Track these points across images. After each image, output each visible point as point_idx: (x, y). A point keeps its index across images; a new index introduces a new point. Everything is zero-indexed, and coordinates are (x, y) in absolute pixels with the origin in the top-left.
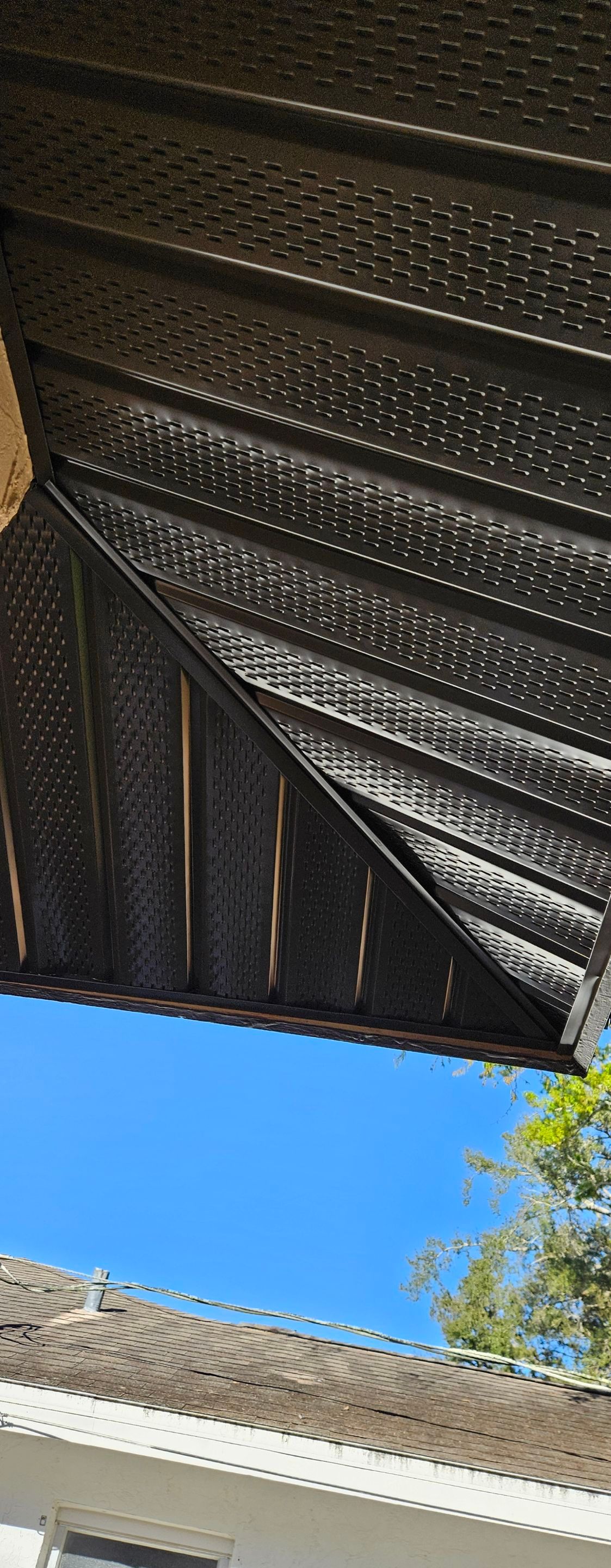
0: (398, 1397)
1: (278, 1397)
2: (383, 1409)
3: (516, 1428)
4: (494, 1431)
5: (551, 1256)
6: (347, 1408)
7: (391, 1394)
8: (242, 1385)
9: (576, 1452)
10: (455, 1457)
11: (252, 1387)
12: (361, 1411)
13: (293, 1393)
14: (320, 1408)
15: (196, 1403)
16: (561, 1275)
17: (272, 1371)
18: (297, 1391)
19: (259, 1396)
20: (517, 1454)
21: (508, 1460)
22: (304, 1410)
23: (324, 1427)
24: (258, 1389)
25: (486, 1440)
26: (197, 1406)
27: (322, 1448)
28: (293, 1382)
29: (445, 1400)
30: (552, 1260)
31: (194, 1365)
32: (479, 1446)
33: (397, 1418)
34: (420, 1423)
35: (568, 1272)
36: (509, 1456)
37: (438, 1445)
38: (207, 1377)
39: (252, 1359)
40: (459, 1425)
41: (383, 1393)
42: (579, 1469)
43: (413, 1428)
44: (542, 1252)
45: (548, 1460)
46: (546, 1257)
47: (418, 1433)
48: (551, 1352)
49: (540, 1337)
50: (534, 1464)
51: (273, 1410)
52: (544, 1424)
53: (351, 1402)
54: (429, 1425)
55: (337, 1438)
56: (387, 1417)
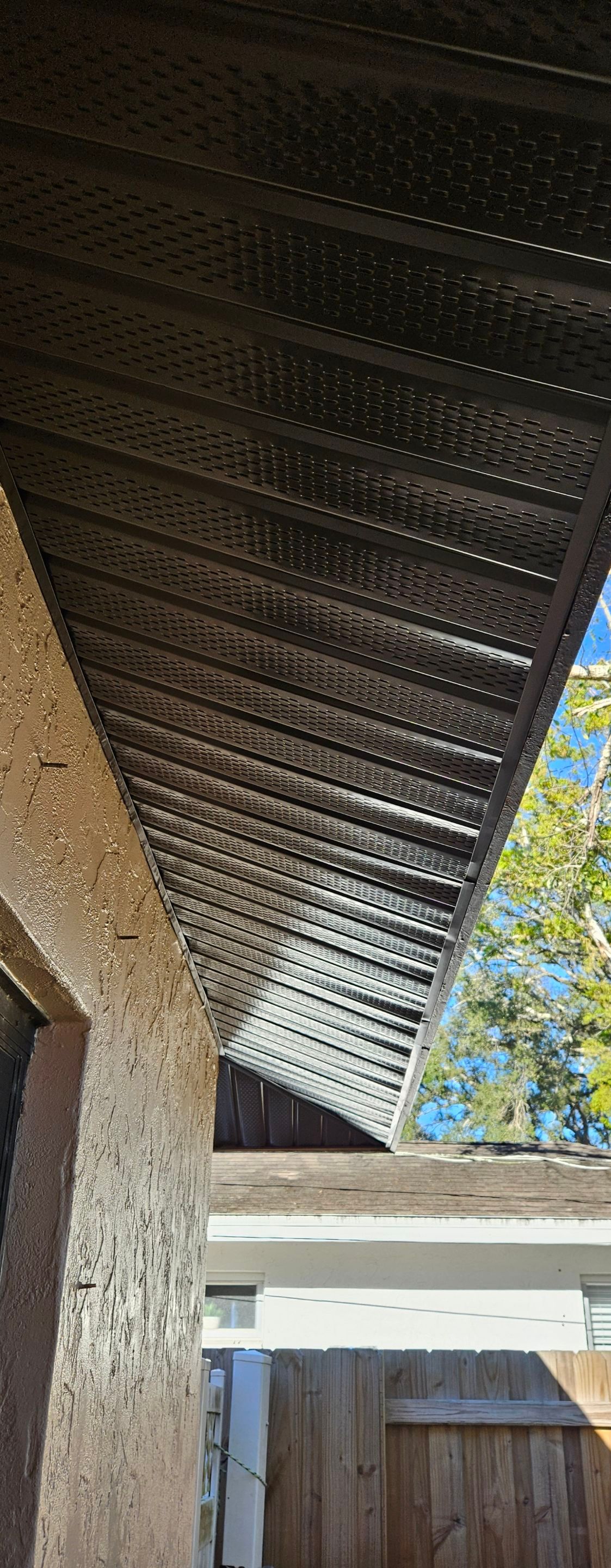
0: (350, 1176)
1: (280, 1193)
2: (343, 1188)
3: (423, 1184)
4: (409, 1189)
5: (469, 999)
6: (321, 1191)
7: (346, 1175)
8: (256, 1188)
9: (457, 1193)
10: (386, 1212)
11: (262, 1188)
12: (330, 1191)
13: (287, 1188)
14: (305, 1195)
15: (233, 1207)
16: (476, 1017)
17: (272, 1173)
18: (289, 1186)
19: (268, 1194)
20: (423, 1202)
21: (416, 1207)
22: (296, 1199)
23: (310, 1207)
24: (267, 1190)
25: (405, 1196)
26: (235, 1209)
27: (311, 1219)
28: (286, 1179)
29: (380, 1172)
30: (469, 1003)
31: (222, 1179)
32: (399, 1200)
33: (350, 1193)
34: (365, 1193)
35: (481, 1014)
36: (417, 1204)
37: (376, 1205)
38: (233, 1187)
39: (256, 1167)
40: (388, 1189)
41: (342, 1176)
42: (457, 1205)
43: (362, 1197)
44: (461, 997)
45: (440, 1203)
46: (465, 1001)
47: (365, 1200)
48: (477, 1069)
49: (467, 1058)
50: (431, 1207)
51: (279, 1202)
52: (441, 1177)
53: (323, 1186)
54: (370, 1193)
55: (319, 1212)
56: (345, 1192)
